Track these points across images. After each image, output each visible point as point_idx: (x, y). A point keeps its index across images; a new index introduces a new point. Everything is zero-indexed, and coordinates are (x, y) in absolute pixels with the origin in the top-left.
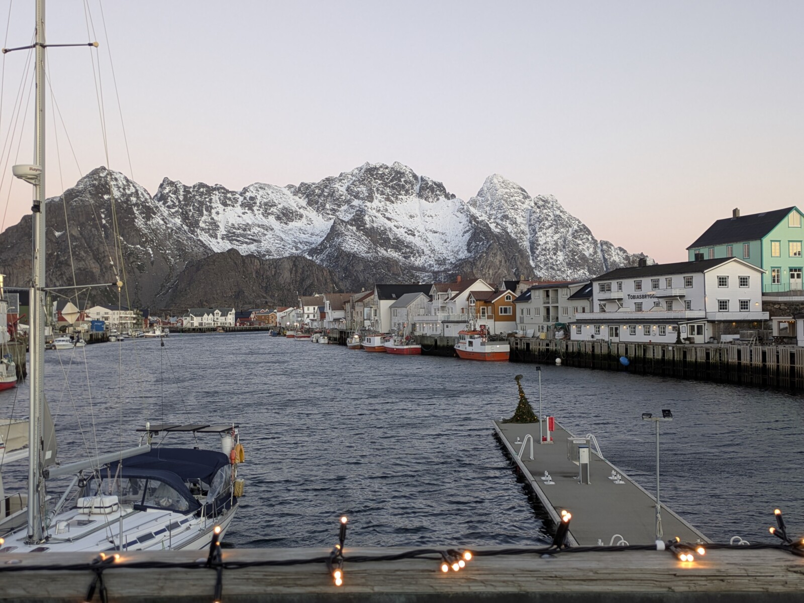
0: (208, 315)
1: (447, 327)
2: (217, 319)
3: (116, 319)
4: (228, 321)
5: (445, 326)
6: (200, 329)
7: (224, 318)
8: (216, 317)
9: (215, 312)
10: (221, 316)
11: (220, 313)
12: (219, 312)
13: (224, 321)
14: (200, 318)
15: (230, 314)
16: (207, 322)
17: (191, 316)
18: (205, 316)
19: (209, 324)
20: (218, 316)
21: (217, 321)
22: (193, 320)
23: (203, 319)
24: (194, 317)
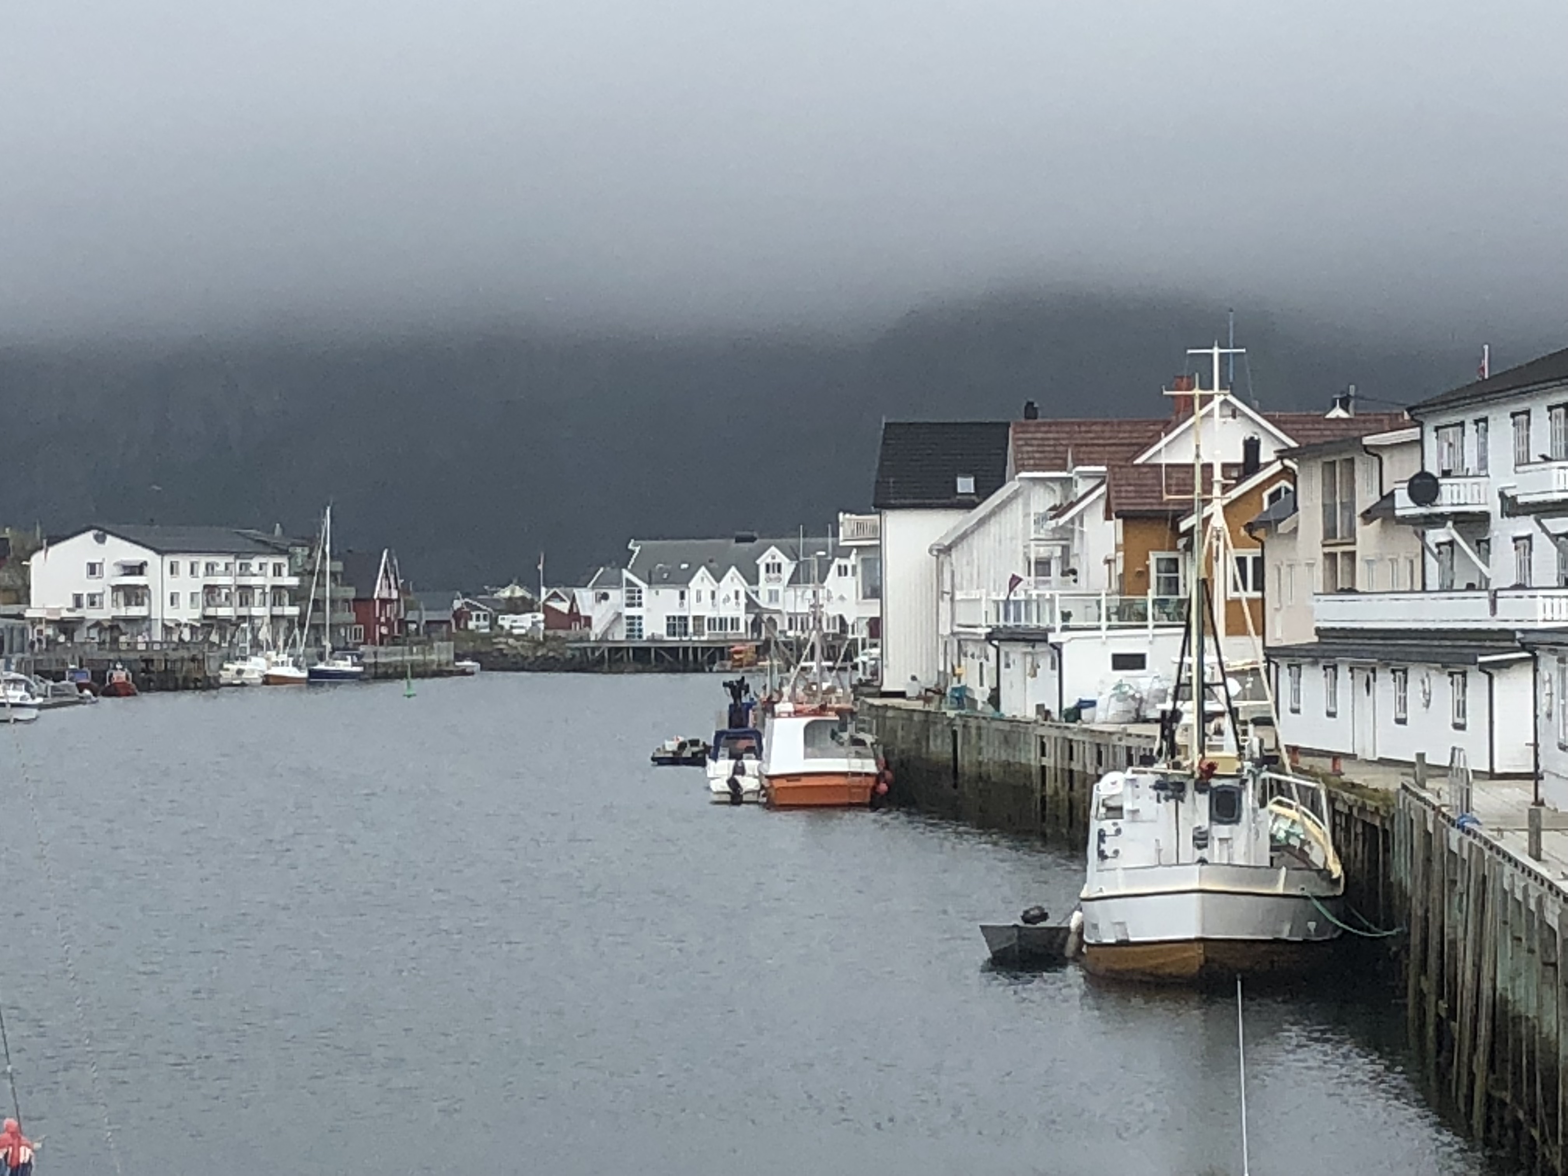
0: (720, 573)
3: (184, 600)
4: (831, 610)
6: (673, 651)
8: (763, 586)
9: (762, 562)
10: (794, 580)
11: (788, 568)
12: (781, 558)
14: (670, 594)
15: (842, 571)
16: (709, 613)
17: (629, 583)
18: (701, 581)
19: (723, 622)
20: (779, 580)
21: (773, 607)
22: (640, 605)
23: (691, 594)
24: (643, 586)
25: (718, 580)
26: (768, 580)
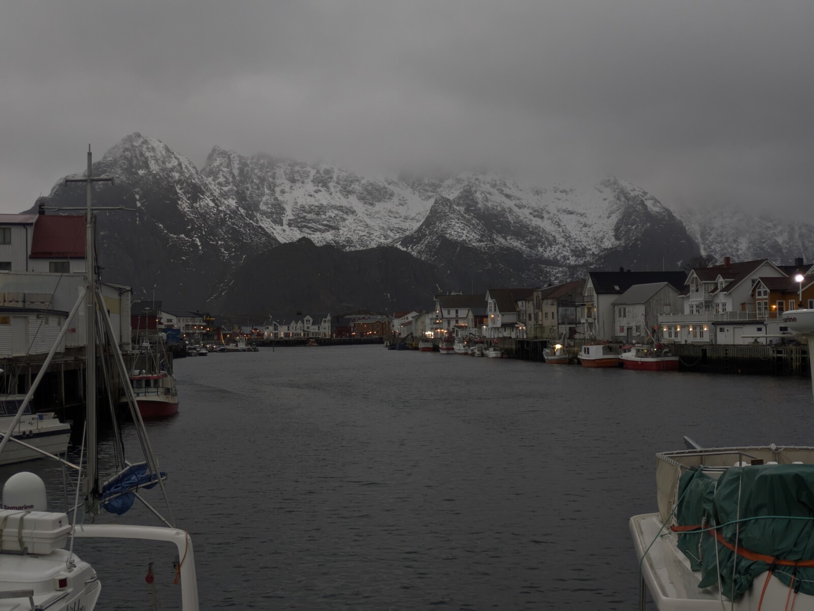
0: (297, 323)
1: (721, 330)
2: (308, 328)
4: (322, 331)
5: (718, 330)
6: (286, 341)
7: (316, 327)
8: (306, 326)
9: (305, 319)
10: (313, 324)
11: (311, 321)
12: (310, 318)
13: (317, 331)
14: (285, 327)
15: (325, 321)
16: (295, 332)
17: (275, 325)
18: (293, 324)
19: (298, 334)
20: (309, 324)
21: (308, 330)
22: (278, 330)
23: (290, 328)
24: (279, 325)
25: (297, 324)
26: (307, 324)
